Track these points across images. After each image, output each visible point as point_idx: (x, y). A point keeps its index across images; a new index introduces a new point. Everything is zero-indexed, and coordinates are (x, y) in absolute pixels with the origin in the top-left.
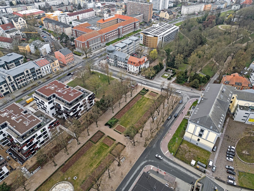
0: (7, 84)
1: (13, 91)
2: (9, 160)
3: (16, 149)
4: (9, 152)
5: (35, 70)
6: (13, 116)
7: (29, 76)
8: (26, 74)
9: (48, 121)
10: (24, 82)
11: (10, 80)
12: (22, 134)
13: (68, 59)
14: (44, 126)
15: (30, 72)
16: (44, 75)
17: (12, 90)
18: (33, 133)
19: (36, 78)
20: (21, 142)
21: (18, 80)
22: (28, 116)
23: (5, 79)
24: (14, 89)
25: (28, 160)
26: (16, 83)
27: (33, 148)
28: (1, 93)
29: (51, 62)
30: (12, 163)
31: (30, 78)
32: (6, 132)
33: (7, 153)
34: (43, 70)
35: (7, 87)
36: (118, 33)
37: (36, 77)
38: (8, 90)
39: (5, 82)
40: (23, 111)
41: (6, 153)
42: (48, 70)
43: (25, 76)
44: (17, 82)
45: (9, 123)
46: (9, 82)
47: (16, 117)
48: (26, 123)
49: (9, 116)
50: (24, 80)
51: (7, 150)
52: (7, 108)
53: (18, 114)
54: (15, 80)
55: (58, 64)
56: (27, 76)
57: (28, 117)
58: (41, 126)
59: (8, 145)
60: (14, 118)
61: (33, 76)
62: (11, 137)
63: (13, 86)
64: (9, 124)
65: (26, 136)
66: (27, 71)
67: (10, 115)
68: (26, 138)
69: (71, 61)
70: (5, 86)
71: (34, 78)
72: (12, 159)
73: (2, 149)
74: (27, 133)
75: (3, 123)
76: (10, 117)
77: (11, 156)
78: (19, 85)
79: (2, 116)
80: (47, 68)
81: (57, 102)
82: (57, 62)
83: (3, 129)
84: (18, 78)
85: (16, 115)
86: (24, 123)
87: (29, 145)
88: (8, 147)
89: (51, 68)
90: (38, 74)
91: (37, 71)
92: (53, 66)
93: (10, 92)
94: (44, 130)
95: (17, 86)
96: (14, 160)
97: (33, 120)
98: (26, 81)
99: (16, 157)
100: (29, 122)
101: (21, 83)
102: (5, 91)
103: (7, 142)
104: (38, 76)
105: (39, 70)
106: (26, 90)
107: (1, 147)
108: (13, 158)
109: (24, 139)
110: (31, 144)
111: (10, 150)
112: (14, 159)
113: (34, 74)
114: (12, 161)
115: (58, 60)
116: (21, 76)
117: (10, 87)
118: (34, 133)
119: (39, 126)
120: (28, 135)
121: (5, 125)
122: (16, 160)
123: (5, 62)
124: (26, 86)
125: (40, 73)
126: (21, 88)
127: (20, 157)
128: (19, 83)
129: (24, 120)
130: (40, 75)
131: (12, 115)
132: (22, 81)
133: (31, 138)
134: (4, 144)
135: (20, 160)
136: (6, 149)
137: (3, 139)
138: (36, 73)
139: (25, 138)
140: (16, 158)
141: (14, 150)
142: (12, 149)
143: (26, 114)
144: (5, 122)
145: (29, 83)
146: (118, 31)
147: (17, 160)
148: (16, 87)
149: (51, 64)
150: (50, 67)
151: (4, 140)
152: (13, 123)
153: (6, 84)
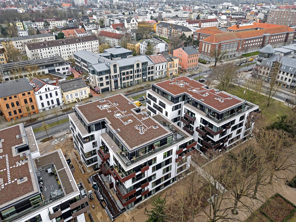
0: (110, 76)
1: (114, 89)
2: (91, 199)
3: (105, 180)
4: (94, 183)
5: (148, 67)
6: (119, 112)
7: (138, 73)
8: (135, 68)
9: (179, 136)
10: (130, 80)
11: (115, 71)
12: (131, 147)
13: (191, 62)
14: (171, 144)
15: (141, 67)
16: (156, 77)
17: (113, 87)
18: (150, 154)
19: (146, 79)
20: (127, 165)
21: (124, 74)
22: (142, 118)
23: (109, 67)
24: (116, 87)
25: (125, 213)
26: (121, 79)
27: (140, 188)
28: (99, 87)
29: (169, 61)
30: (95, 209)
31: (138, 76)
32: (101, 138)
33: (89, 183)
34: (156, 69)
35: (108, 80)
36: (261, 43)
37: (145, 77)
38: (109, 86)
39: (109, 71)
40: (134, 109)
41: (87, 182)
42: (162, 71)
43: (134, 72)
44: (123, 77)
45: (110, 123)
46: (113, 74)
47: (123, 115)
48: (140, 129)
49: (110, 111)
50: (131, 77)
51: (91, 177)
52: (110, 99)
53: (126, 112)
54: (121, 73)
55: (176, 66)
56: (136, 73)
57: (144, 119)
58: (166, 143)
59: (94, 167)
60: (118, 115)
61: (143, 74)
62: (107, 150)
63: (116, 82)
64: (108, 124)
65: (137, 156)
66: (138, 65)
67: (113, 109)
68: (137, 161)
69: (193, 67)
70: (107, 78)
71: (143, 78)
72: (96, 199)
73: (83, 172)
74: (140, 149)
75: (100, 120)
76: (113, 113)
77: (95, 192)
78: (123, 82)
79: (100, 108)
80: (162, 68)
81: (190, 110)
82: (176, 61)
83: (96, 130)
84: (125, 71)
85: (123, 112)
86: (137, 128)
87: (137, 180)
88: (94, 172)
89: (166, 70)
90: (149, 73)
91: (149, 68)
92: (171, 67)
93: (110, 89)
94: (169, 153)
95: (121, 84)
96: (98, 202)
97: (153, 127)
98: (132, 80)
99: (104, 198)
100: (145, 128)
101: (126, 81)
102: (105, 86)
103: (95, 161)
104: (148, 76)
105: (152, 68)
106: (130, 91)
107: (83, 168)
108: (98, 197)
109: (133, 162)
110: (141, 178)
111: (96, 178)
112: (99, 200)
113: (145, 72)
114: (94, 204)
115: (178, 59)
116: (129, 70)
117: (113, 81)
118: (152, 153)
119: (163, 143)
120: (142, 155)
121: (102, 125)
122: (102, 205)
123: (111, 54)
124: (131, 86)
125: (152, 72)
126: (125, 87)
127: (111, 201)
128: (124, 79)
129: (135, 122)
130: (151, 75)
131: (117, 110)
132: (128, 78)
133: (145, 164)
134: (89, 162)
135: (111, 207)
136: (89, 174)
137: (91, 152)
138: (148, 71)
139: (134, 158)
140: (104, 200)
141: (103, 180)
142: (99, 177)
143: (139, 113)
144: (103, 119)
145: (136, 84)
146: (262, 40)
147: (104, 205)
148: (119, 85)
149: (168, 64)
150: (166, 67)
151: (92, 155)
152: (116, 123)
153: (108, 75)
